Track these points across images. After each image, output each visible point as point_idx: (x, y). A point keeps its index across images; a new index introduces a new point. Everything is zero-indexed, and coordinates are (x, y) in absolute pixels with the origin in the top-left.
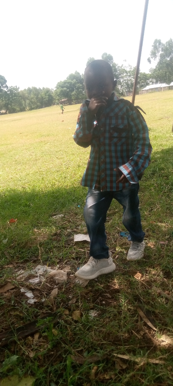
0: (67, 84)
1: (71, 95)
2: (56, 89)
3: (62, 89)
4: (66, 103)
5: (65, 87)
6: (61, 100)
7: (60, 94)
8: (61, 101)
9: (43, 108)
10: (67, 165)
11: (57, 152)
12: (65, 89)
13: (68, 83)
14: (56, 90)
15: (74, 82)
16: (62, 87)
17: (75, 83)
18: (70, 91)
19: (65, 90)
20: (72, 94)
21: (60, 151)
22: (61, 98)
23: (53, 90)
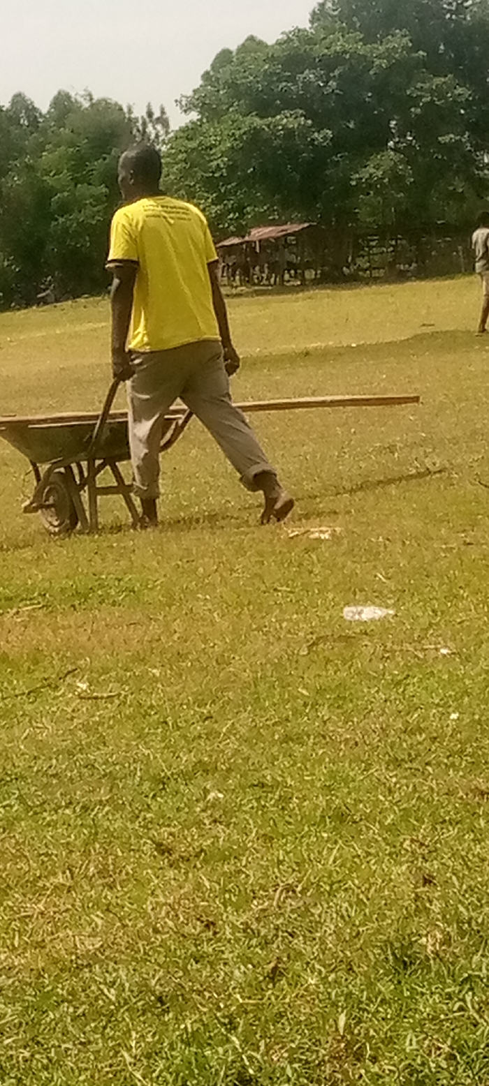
0: (310, 75)
1: (347, 191)
2: (194, 116)
3: (258, 122)
4: (291, 266)
5: (289, 104)
6: (242, 231)
7: (231, 168)
8: (236, 241)
9: (44, 301)
10: (265, 944)
11: (162, 782)
12: (289, 120)
13: (328, 64)
14: (189, 132)
15: (388, 55)
16: (264, 107)
17: (402, 69)
18: (337, 144)
19: (290, 133)
20: (364, 174)
21: (199, 779)
22: (240, 209)
23: (163, 121)
